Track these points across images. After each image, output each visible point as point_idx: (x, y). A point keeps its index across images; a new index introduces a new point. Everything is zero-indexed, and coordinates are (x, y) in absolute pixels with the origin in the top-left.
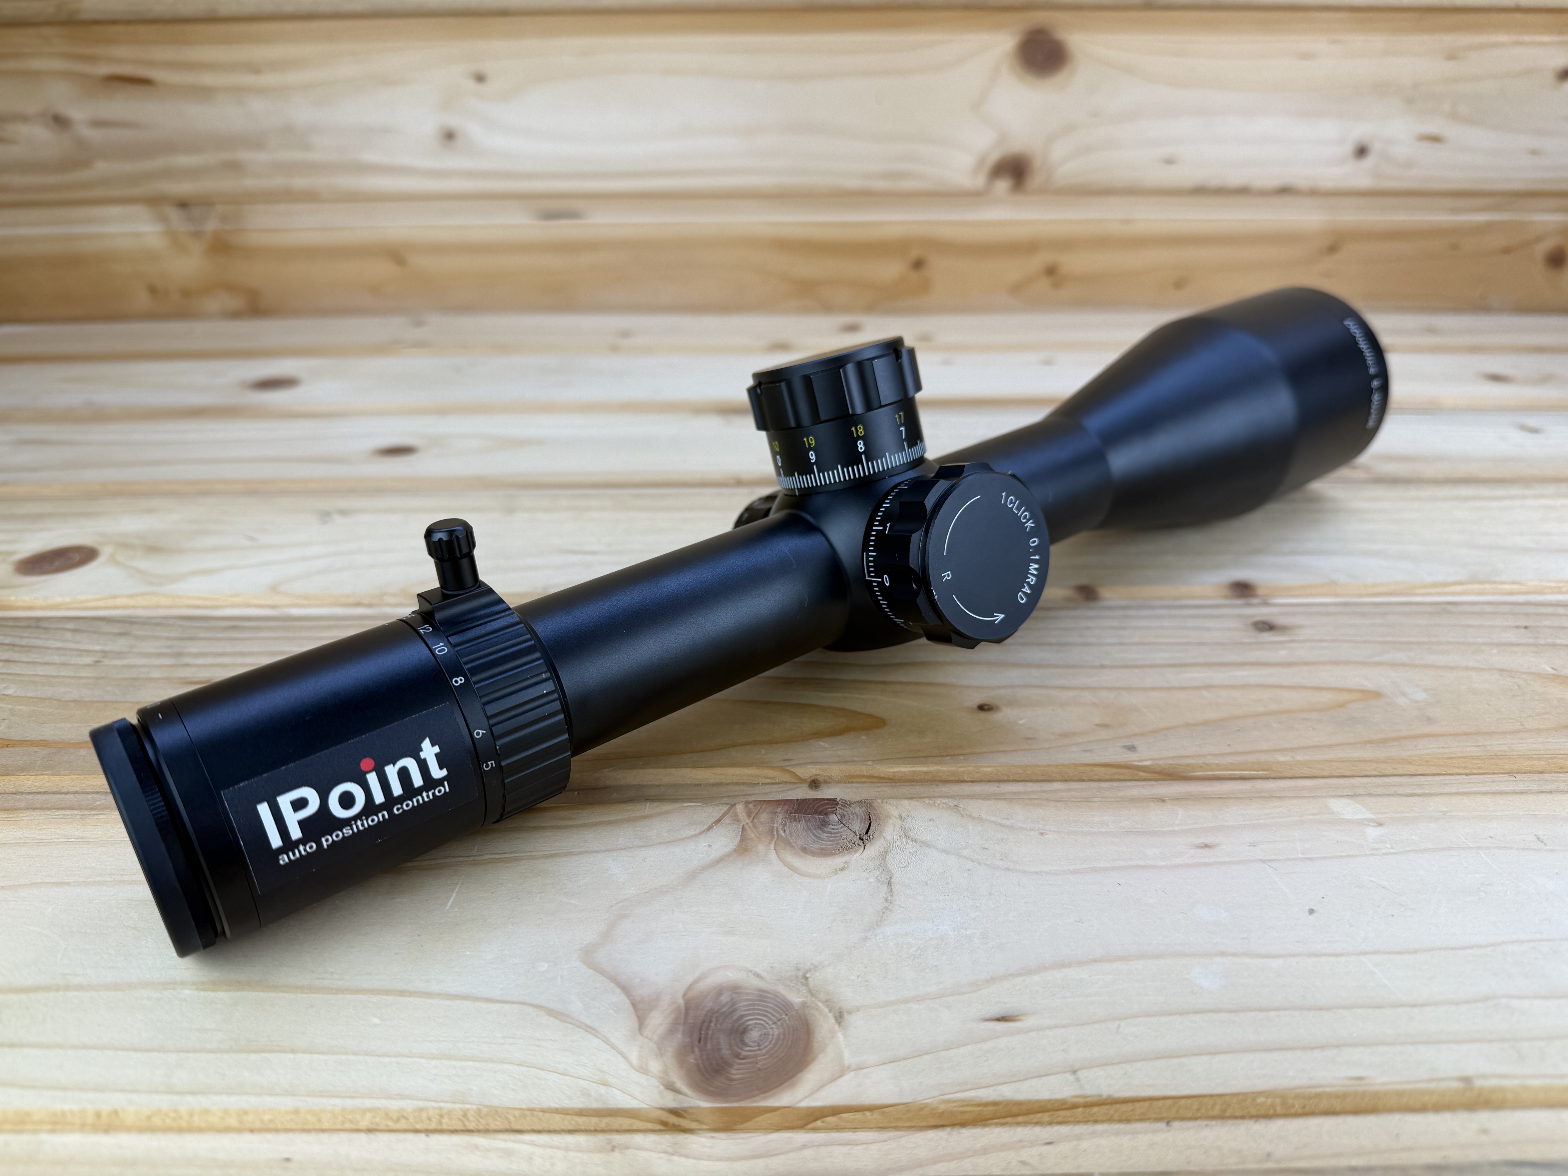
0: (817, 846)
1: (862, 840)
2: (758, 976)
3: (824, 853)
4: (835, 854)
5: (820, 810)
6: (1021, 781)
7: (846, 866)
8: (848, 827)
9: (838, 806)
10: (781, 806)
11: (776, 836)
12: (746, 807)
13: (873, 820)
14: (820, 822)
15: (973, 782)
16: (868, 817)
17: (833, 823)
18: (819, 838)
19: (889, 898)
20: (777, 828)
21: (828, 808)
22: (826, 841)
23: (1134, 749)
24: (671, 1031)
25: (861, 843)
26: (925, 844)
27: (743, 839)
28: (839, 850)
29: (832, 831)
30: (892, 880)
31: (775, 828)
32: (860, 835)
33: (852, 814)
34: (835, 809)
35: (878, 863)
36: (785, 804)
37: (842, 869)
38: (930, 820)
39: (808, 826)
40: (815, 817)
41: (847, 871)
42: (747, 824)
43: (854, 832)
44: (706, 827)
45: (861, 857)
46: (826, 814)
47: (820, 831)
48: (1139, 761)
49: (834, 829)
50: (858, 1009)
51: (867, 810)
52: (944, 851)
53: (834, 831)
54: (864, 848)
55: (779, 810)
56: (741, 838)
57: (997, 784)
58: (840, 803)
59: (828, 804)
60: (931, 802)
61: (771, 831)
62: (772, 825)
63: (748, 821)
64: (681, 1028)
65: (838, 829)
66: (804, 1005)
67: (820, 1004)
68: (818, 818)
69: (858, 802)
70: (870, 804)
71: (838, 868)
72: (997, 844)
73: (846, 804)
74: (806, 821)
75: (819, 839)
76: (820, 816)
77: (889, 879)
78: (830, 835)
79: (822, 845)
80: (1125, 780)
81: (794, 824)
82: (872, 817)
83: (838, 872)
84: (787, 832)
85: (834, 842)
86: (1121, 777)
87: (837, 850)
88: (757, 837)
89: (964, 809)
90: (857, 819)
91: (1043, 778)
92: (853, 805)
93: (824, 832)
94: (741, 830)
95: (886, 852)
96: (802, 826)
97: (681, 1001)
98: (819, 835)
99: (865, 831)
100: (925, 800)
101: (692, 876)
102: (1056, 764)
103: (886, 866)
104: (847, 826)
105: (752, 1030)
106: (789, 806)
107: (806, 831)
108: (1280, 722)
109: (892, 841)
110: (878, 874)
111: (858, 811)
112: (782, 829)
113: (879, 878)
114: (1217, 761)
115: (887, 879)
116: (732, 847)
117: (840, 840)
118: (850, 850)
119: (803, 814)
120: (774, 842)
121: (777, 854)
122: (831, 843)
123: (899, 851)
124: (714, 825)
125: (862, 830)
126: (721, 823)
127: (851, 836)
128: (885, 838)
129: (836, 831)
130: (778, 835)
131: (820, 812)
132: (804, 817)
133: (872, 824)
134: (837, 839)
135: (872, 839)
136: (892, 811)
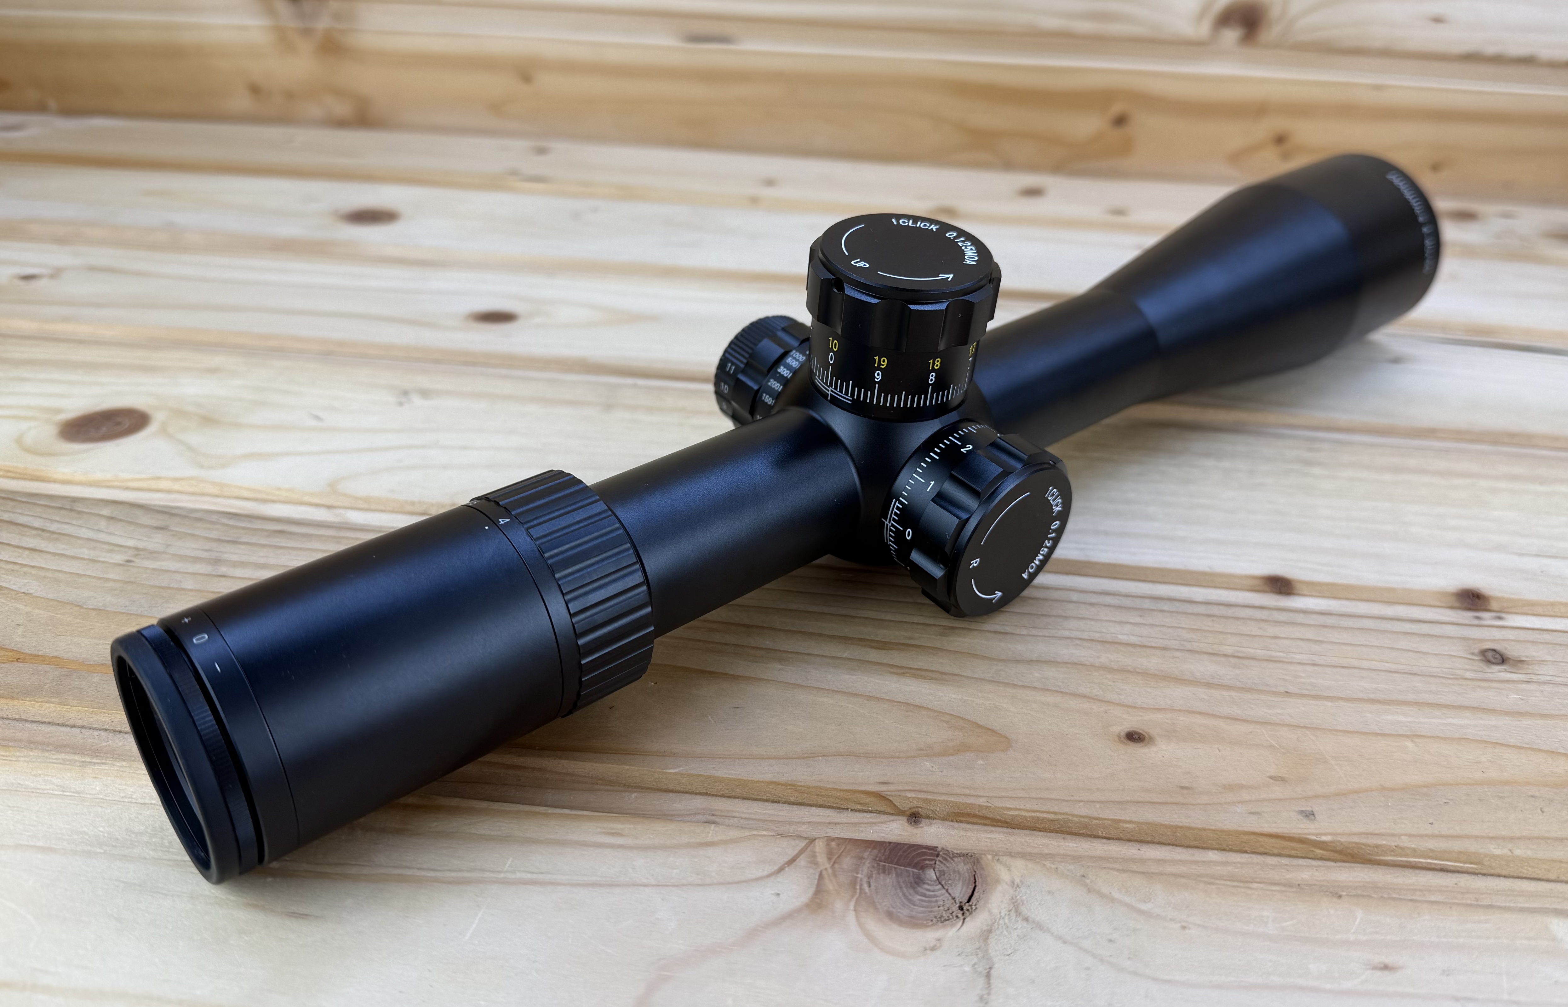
0: (906, 912)
1: (962, 909)
3: (914, 923)
4: (926, 926)
5: (915, 861)
6: (1169, 844)
7: (938, 945)
8: (947, 890)
9: (939, 858)
10: (870, 850)
11: (858, 891)
12: (828, 845)
13: (979, 884)
14: (913, 877)
15: (1108, 839)
16: (972, 879)
17: (930, 882)
18: (910, 900)
19: (986, 996)
20: (861, 880)
21: (925, 860)
22: (917, 906)
23: (1313, 818)
25: (960, 915)
26: (1039, 926)
27: (819, 890)
28: (932, 921)
29: (927, 892)
30: (993, 972)
31: (859, 879)
32: (961, 902)
33: (955, 872)
34: (934, 862)
35: (977, 945)
36: (874, 848)
37: (933, 949)
38: (1049, 892)
39: (898, 882)
40: (908, 870)
41: (938, 951)
42: (826, 869)
43: (954, 898)
44: (776, 868)
45: (957, 933)
46: (923, 868)
47: (911, 891)
48: (1316, 835)
49: (929, 890)
51: (973, 868)
52: (1060, 937)
53: (929, 893)
54: (963, 922)
55: (866, 855)
56: (817, 888)
57: (1138, 845)
58: (941, 853)
59: (925, 854)
60: (1053, 866)
61: (853, 883)
62: (855, 875)
63: (828, 866)
68: (911, 872)
69: (964, 855)
70: (978, 859)
71: (928, 945)
72: (1127, 935)
73: (948, 856)
74: (897, 875)
75: (910, 902)
76: (915, 870)
77: (988, 970)
78: (924, 898)
79: (913, 911)
81: (882, 876)
82: (978, 879)
83: (928, 952)
84: (873, 887)
85: (928, 909)
86: (1293, 853)
87: (930, 921)
88: (836, 890)
90: (959, 879)
91: (1196, 843)
92: (956, 859)
93: (917, 893)
94: (817, 877)
95: (990, 931)
96: (891, 881)
98: (910, 897)
99: (967, 898)
100: (1045, 863)
101: (752, 934)
102: (1213, 828)
103: (987, 950)
104: (946, 887)
106: (879, 851)
107: (896, 889)
108: (1501, 798)
109: (999, 916)
110: (975, 960)
111: (962, 867)
112: (867, 882)
113: (976, 966)
114: (1413, 846)
115: (986, 969)
116: (804, 899)
117: (934, 907)
118: (945, 923)
119: (895, 865)
120: (854, 899)
121: (857, 916)
122: (923, 909)
123: (1005, 932)
124: (786, 866)
125: (964, 896)
126: (795, 863)
127: (949, 903)
128: (990, 911)
129: (932, 893)
130: (861, 889)
131: (916, 864)
132: (895, 868)
133: (976, 887)
134: (933, 904)
135: (974, 909)
136: (1004, 874)
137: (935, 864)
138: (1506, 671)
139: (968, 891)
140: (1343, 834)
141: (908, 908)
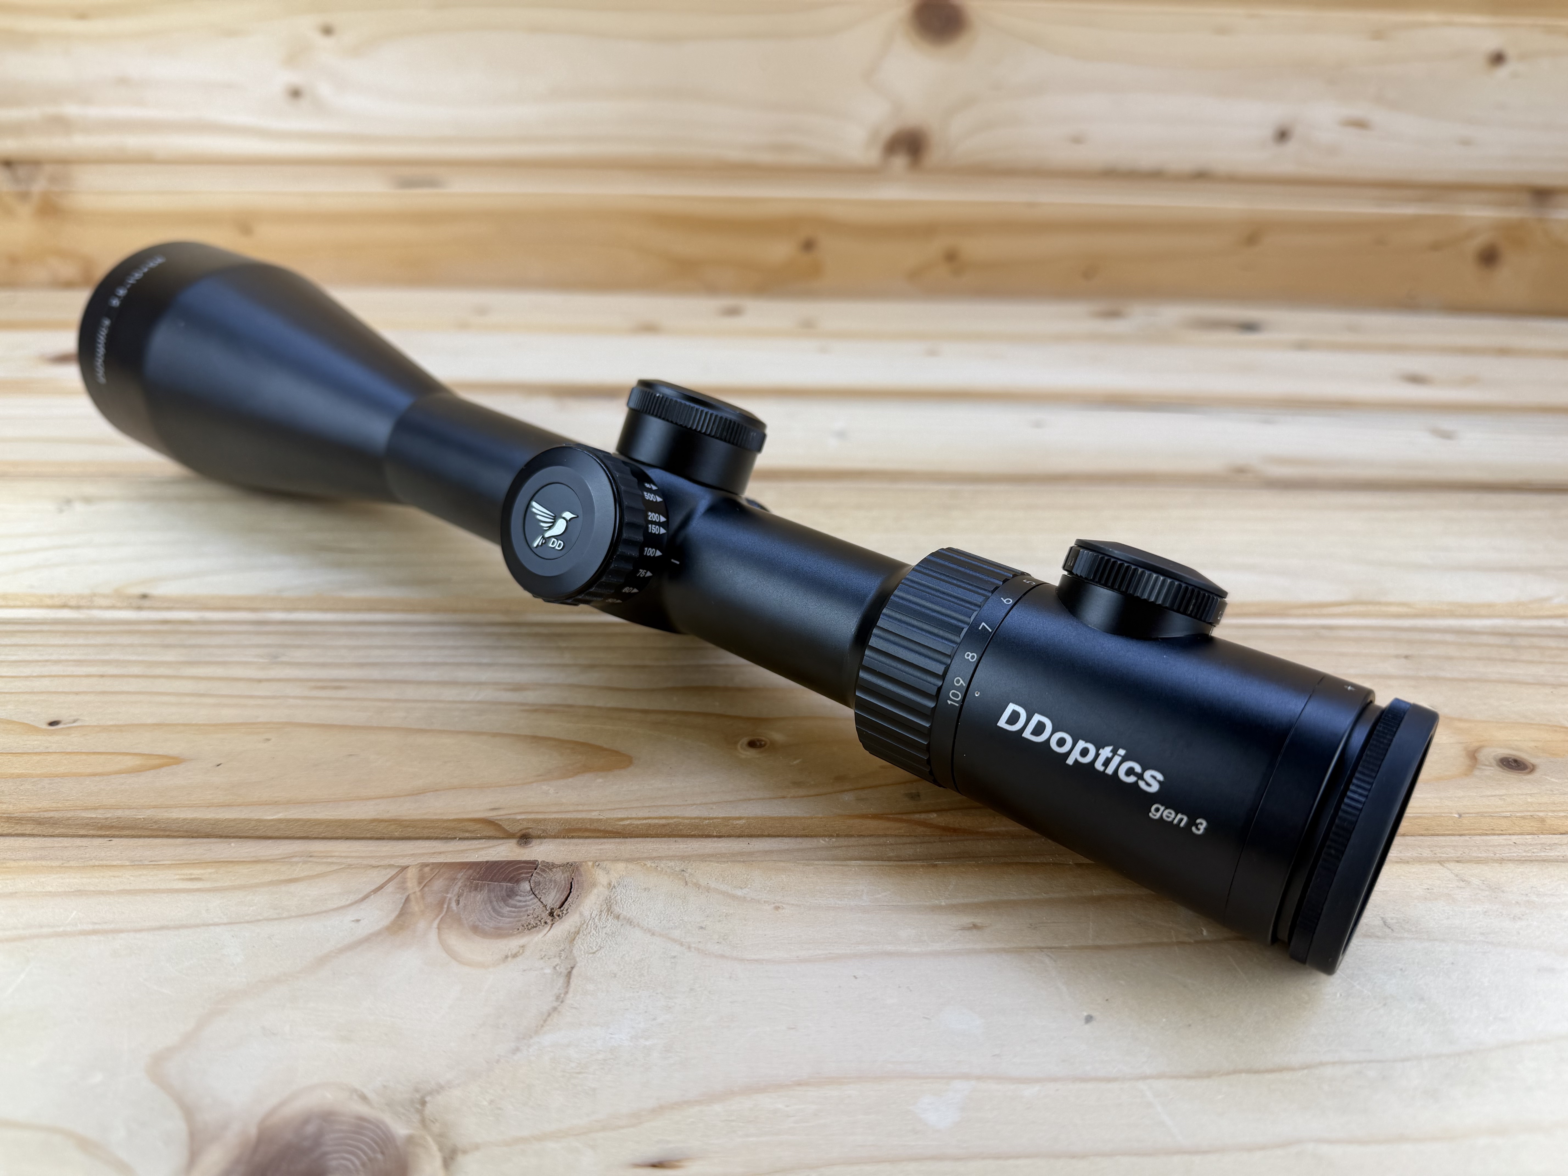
0: (492, 924)
1: (553, 916)
2: (364, 1098)
3: (499, 933)
4: (512, 935)
6: (778, 836)
7: (521, 952)
8: (540, 899)
9: (536, 871)
10: (464, 872)
11: (445, 910)
12: (420, 871)
13: (574, 889)
14: (506, 891)
15: (720, 837)
16: (568, 887)
17: (522, 893)
18: (498, 913)
19: (562, 995)
20: (450, 899)
21: (522, 873)
22: (506, 917)
23: (918, 798)
25: (548, 921)
26: (630, 922)
27: (403, 914)
28: (518, 929)
29: (517, 903)
30: (575, 972)
31: (448, 899)
32: (552, 909)
33: (551, 881)
34: (531, 874)
35: (562, 947)
36: (469, 869)
37: (515, 956)
38: (645, 889)
39: (489, 897)
40: (502, 885)
41: (519, 959)
42: (414, 893)
43: (545, 907)
44: (361, 896)
45: (542, 939)
46: (518, 881)
47: (502, 904)
48: (919, 813)
49: (520, 901)
50: (477, 1148)
51: (571, 876)
52: (649, 931)
53: (520, 904)
54: (551, 927)
55: (459, 876)
56: (401, 911)
57: (748, 840)
58: (540, 866)
59: (522, 868)
60: (653, 865)
61: (441, 903)
62: (445, 895)
63: (417, 889)
65: (525, 901)
68: (505, 887)
69: (563, 865)
70: (577, 868)
71: (509, 954)
72: (719, 921)
73: (547, 868)
74: (489, 891)
75: (498, 915)
76: (509, 884)
77: (569, 971)
78: (514, 909)
79: (499, 923)
81: (473, 894)
82: (574, 886)
83: (509, 959)
84: (461, 904)
85: (516, 919)
87: (516, 930)
88: (421, 912)
89: (691, 874)
90: (554, 888)
92: (555, 871)
93: (508, 906)
94: (403, 902)
95: (577, 933)
96: (482, 897)
97: (253, 1132)
98: (499, 910)
99: (559, 904)
100: (646, 863)
101: (323, 961)
103: (571, 952)
104: (539, 897)
106: (474, 871)
107: (485, 904)
109: (589, 917)
110: (557, 961)
111: (560, 877)
112: (456, 900)
113: (558, 968)
115: (567, 969)
116: (386, 922)
117: (524, 916)
118: (532, 931)
119: (489, 881)
120: (440, 917)
121: (439, 934)
122: (511, 919)
123: (593, 931)
124: (373, 894)
125: (556, 902)
126: (383, 890)
127: (539, 910)
128: (581, 914)
129: (524, 904)
130: (448, 908)
131: (512, 878)
132: (488, 884)
133: (571, 894)
134: (522, 914)
135: (566, 914)
136: (602, 878)
139: (562, 897)
141: (495, 921)
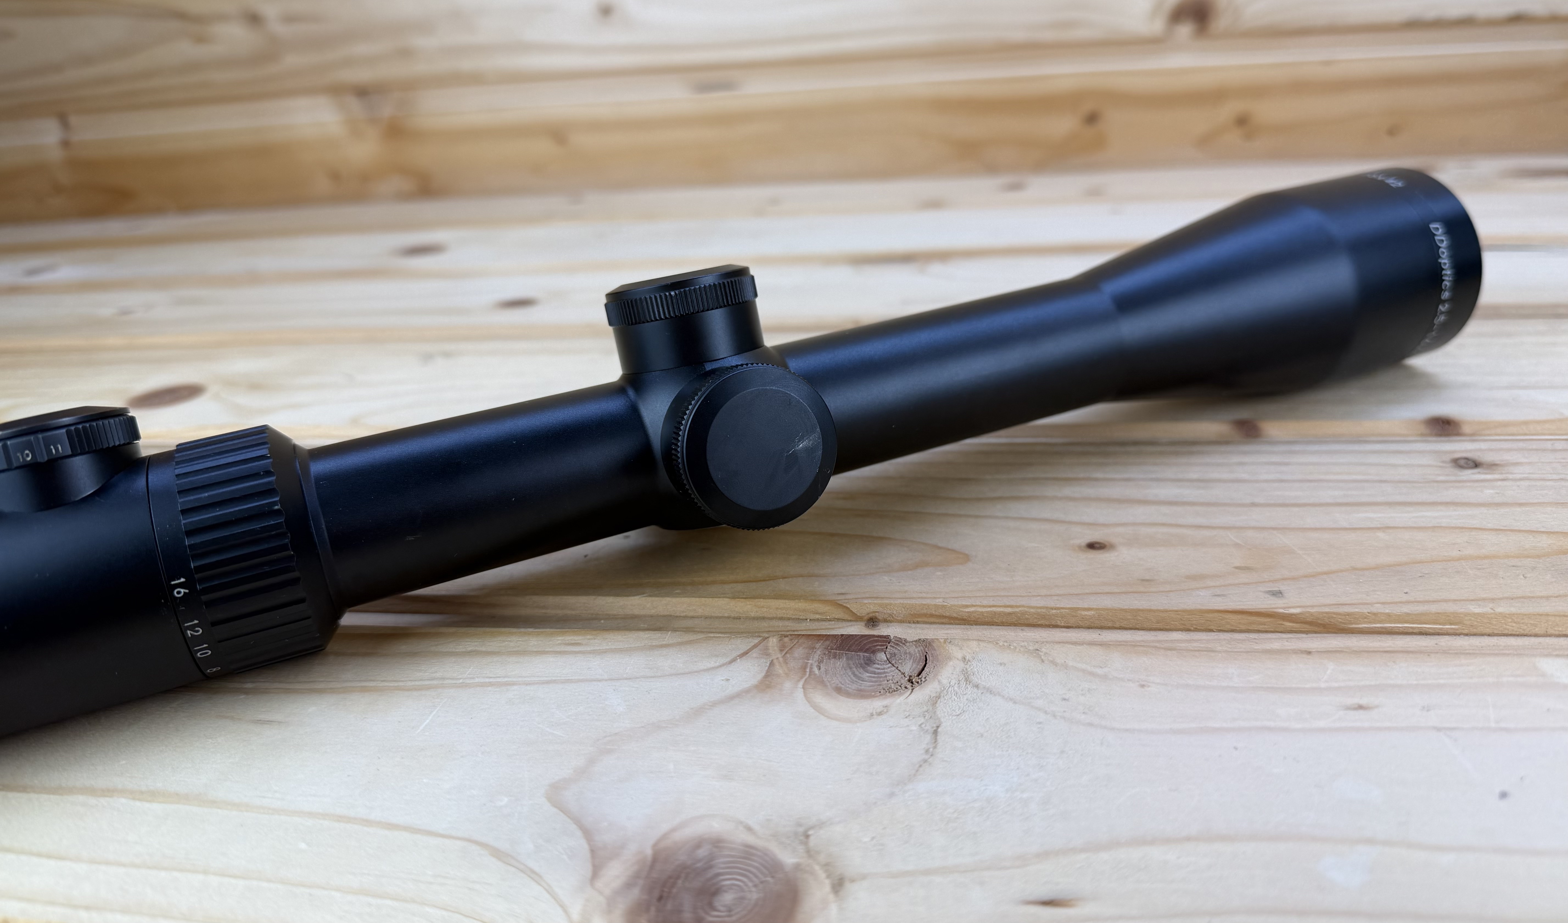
0: (854, 686)
1: (912, 683)
2: (749, 829)
3: (862, 694)
4: (874, 696)
5: (867, 647)
6: (1130, 629)
7: (885, 711)
8: (897, 668)
9: (890, 644)
10: (822, 641)
11: (808, 673)
12: (781, 640)
13: (929, 661)
14: (863, 660)
16: (923, 658)
17: (880, 662)
18: (859, 678)
19: (931, 750)
20: (812, 665)
21: (877, 645)
22: (867, 682)
23: (1281, 595)
24: (629, 885)
25: (909, 687)
26: (990, 691)
27: (769, 674)
28: (880, 692)
29: (876, 670)
30: (939, 730)
31: (809, 664)
32: (910, 676)
33: (906, 653)
34: (885, 647)
35: (925, 708)
36: (825, 640)
37: (880, 714)
38: (1001, 664)
39: (849, 664)
40: (859, 655)
41: (884, 717)
42: (777, 658)
43: (903, 674)
44: (728, 659)
45: (904, 701)
46: (874, 652)
47: (861, 670)
48: (1284, 608)
49: (879, 669)
50: (864, 877)
51: (925, 650)
52: (1011, 699)
53: (879, 671)
54: (912, 692)
55: (818, 646)
56: (766, 673)
57: (1097, 630)
58: (893, 641)
59: (879, 642)
60: (1006, 646)
61: (804, 668)
62: (806, 661)
63: (779, 656)
64: (641, 882)
65: (884, 669)
66: (797, 867)
67: (817, 868)
68: (862, 657)
69: (916, 641)
70: (930, 644)
71: (874, 712)
72: (1082, 695)
73: (900, 642)
74: (848, 659)
75: (859, 680)
76: (866, 654)
77: (935, 728)
78: (873, 676)
79: (861, 686)
80: (1266, 632)
81: (832, 661)
82: (929, 658)
83: (875, 716)
84: (823, 669)
85: (877, 683)
86: (1261, 627)
87: (878, 693)
88: (786, 674)
89: (1046, 653)
90: (910, 659)
91: (1159, 626)
92: (908, 644)
93: (867, 672)
94: (768, 665)
95: (939, 697)
96: (841, 664)
97: (649, 852)
98: (860, 675)
99: (917, 672)
100: (999, 642)
101: (698, 712)
102: (1175, 608)
103: (935, 713)
104: (896, 666)
105: (726, 891)
106: (832, 641)
107: (845, 670)
108: (1479, 569)
109: (949, 685)
110: (922, 720)
111: (913, 650)
112: (817, 666)
113: (923, 726)
114: (1387, 611)
115: (933, 727)
116: (753, 682)
117: (884, 681)
118: (894, 693)
119: (846, 651)
120: (804, 679)
121: (804, 692)
122: (872, 684)
123: (954, 697)
124: (738, 658)
125: (914, 671)
126: (748, 655)
127: (898, 676)
128: (939, 682)
129: (882, 671)
130: (810, 672)
131: (868, 649)
132: (846, 654)
133: (927, 665)
134: (881, 679)
135: (924, 682)
136: (957, 653)
137: (887, 648)
138: (1479, 473)
139: (919, 667)
140: (1313, 606)
141: (857, 684)
